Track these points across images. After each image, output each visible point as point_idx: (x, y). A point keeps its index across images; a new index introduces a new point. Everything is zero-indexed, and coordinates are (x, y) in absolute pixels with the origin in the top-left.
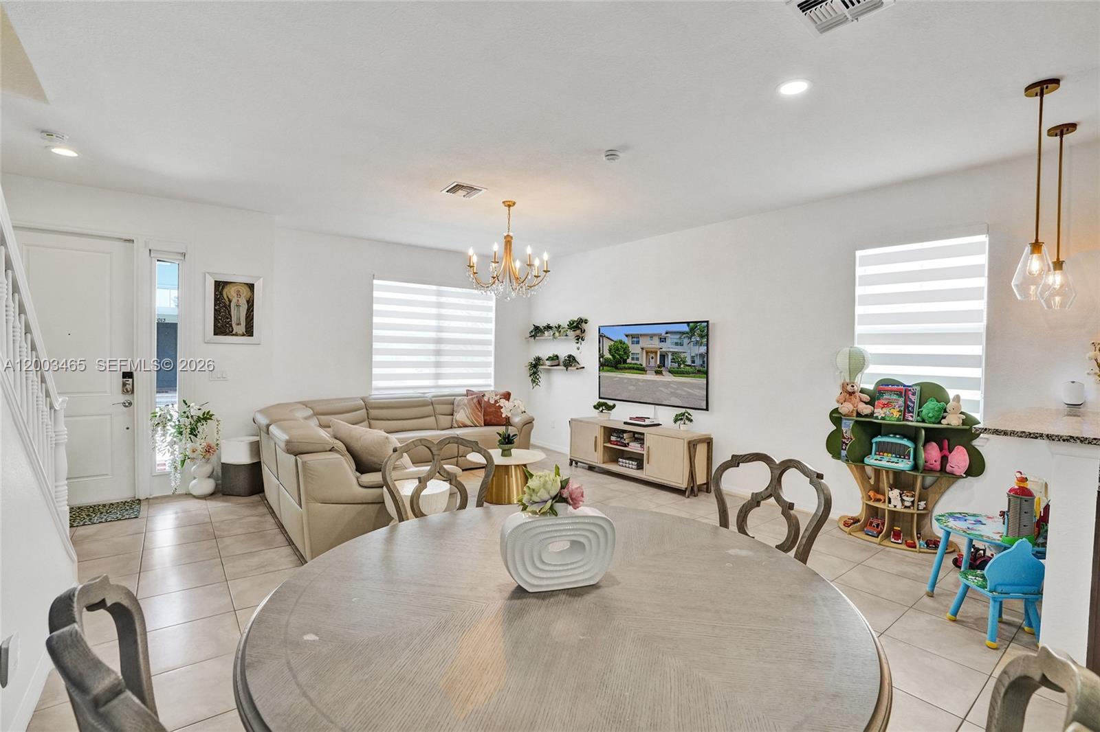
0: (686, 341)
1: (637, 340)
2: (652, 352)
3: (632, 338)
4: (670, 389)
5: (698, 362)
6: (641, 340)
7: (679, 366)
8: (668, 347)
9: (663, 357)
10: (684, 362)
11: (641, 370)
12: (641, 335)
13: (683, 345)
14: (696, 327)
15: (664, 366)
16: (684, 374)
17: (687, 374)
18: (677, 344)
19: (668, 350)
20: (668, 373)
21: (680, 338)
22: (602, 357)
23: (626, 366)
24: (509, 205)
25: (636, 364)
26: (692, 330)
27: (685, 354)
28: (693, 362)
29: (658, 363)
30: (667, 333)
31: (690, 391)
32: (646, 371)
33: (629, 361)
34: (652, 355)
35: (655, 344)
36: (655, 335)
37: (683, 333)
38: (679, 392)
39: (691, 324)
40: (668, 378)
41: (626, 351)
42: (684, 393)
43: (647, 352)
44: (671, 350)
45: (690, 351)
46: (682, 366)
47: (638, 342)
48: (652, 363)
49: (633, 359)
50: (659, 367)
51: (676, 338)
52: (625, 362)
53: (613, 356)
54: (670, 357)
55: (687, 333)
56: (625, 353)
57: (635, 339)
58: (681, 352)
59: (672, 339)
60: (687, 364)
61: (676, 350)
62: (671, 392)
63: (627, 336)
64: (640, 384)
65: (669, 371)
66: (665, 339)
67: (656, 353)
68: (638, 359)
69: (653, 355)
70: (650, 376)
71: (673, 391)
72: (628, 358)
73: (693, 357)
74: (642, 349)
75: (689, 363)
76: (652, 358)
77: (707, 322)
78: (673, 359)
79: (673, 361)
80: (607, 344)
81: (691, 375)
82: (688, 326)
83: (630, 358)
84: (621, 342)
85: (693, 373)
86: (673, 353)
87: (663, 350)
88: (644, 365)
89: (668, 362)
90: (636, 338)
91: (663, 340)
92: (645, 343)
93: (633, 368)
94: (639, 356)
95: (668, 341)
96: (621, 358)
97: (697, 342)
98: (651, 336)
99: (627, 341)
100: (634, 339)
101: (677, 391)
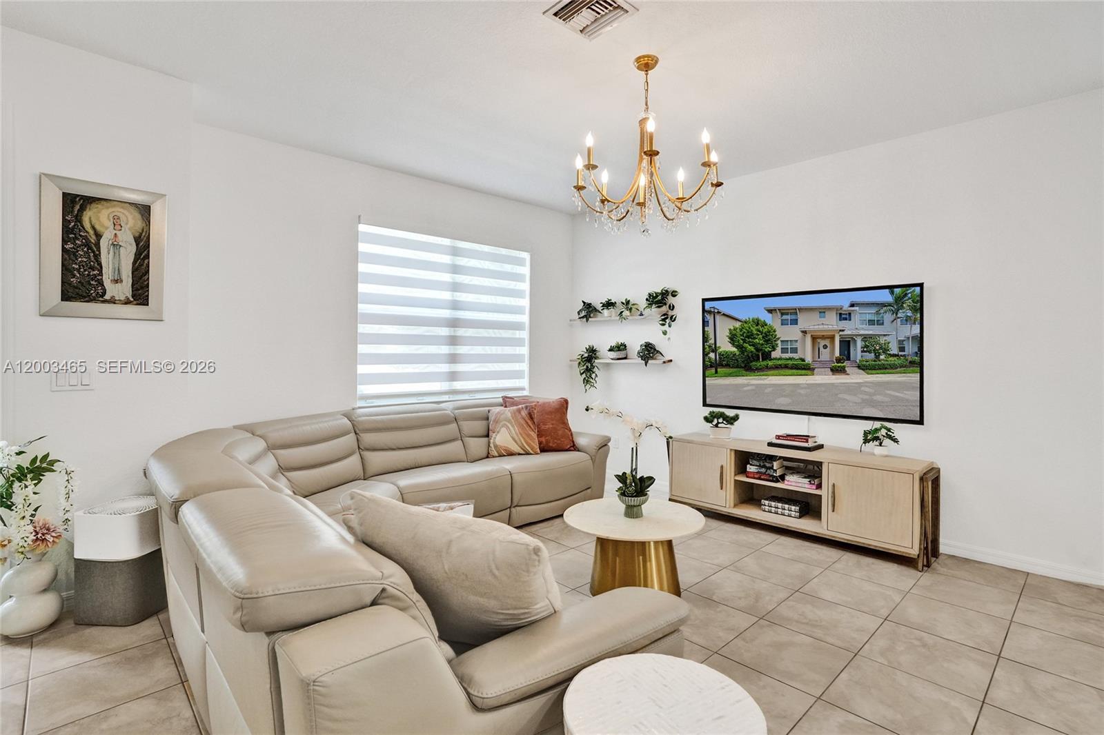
0: (888, 317)
1: (793, 317)
2: (823, 337)
3: (782, 314)
4: (861, 396)
5: (911, 348)
6: (801, 318)
7: (877, 357)
8: (856, 327)
9: (846, 344)
10: (885, 351)
11: (803, 368)
12: (800, 309)
13: (883, 324)
14: (906, 295)
15: (848, 358)
16: (886, 368)
17: (892, 368)
18: (871, 322)
19: (855, 332)
20: (856, 370)
21: (878, 313)
22: (714, 351)
23: (770, 363)
24: (646, 64)
25: (790, 359)
26: (899, 301)
27: (885, 338)
28: (902, 349)
29: (837, 354)
30: (852, 305)
31: (897, 394)
32: (813, 369)
33: (774, 355)
34: (822, 343)
35: (831, 323)
36: (830, 309)
37: (883, 305)
38: (879, 398)
39: (897, 291)
40: (855, 377)
41: (769, 337)
42: (887, 399)
43: (814, 339)
44: (862, 332)
45: (895, 333)
46: (882, 357)
47: (795, 322)
48: (825, 355)
49: (784, 350)
50: (838, 361)
51: (870, 313)
52: (767, 356)
53: (739, 347)
54: (859, 343)
55: (890, 305)
56: (767, 341)
57: (788, 317)
58: (879, 336)
59: (860, 315)
60: (891, 352)
61: (871, 332)
62: (864, 400)
63: (770, 311)
64: (802, 392)
65: (859, 367)
66: (850, 314)
67: (832, 338)
68: (795, 350)
69: (827, 342)
70: (823, 378)
71: (867, 397)
72: (774, 349)
73: (901, 342)
74: (804, 332)
75: (894, 350)
76: (825, 347)
77: (921, 285)
78: (866, 346)
79: (866, 349)
80: (723, 330)
81: (898, 369)
82: (892, 293)
83: (779, 349)
84: (757, 322)
85: (901, 366)
86: (865, 338)
87: (845, 333)
88: (809, 359)
89: (857, 352)
90: (790, 316)
91: (844, 316)
92: (808, 322)
93: (786, 367)
94: (798, 345)
95: (856, 318)
96: (758, 350)
97: (907, 319)
98: (822, 311)
99: (772, 321)
100: (785, 317)
101: (875, 398)
